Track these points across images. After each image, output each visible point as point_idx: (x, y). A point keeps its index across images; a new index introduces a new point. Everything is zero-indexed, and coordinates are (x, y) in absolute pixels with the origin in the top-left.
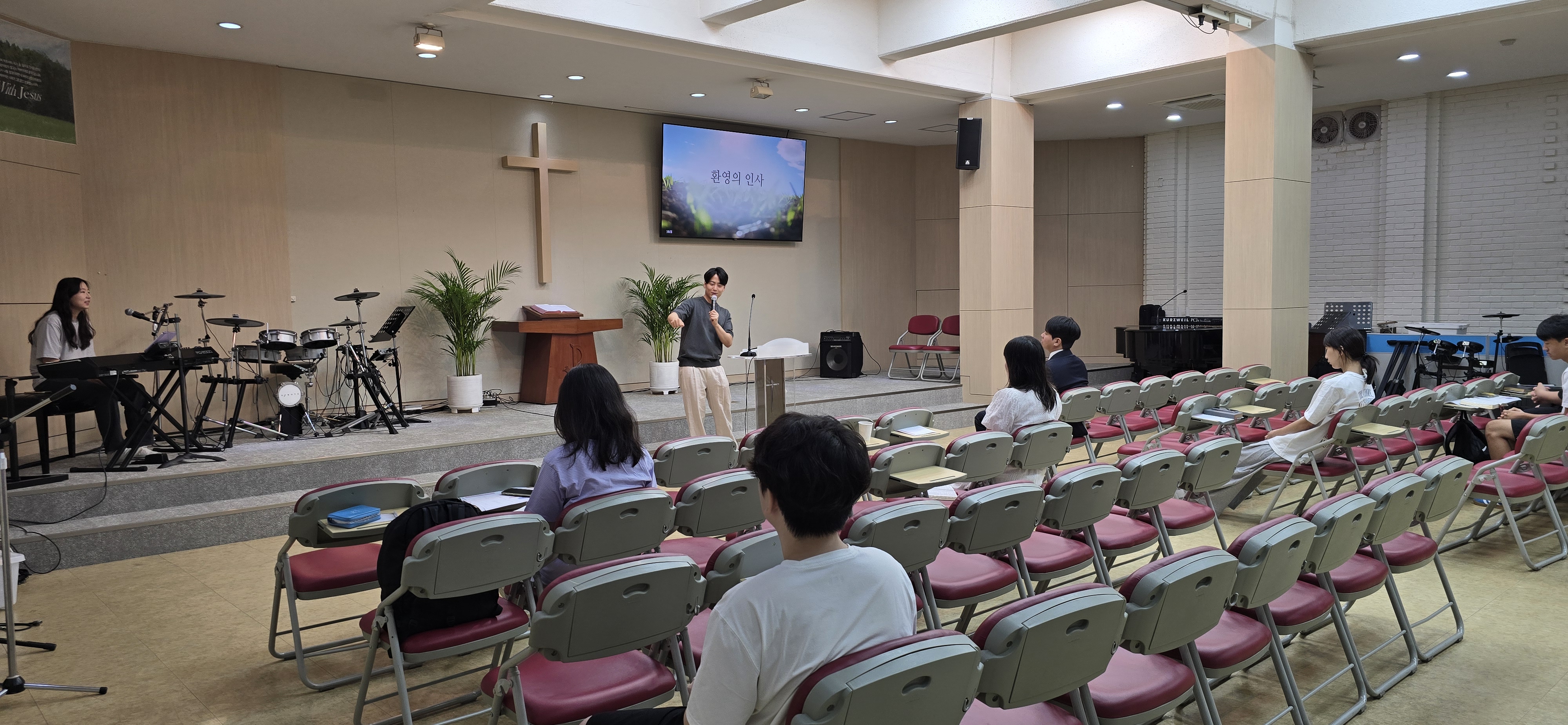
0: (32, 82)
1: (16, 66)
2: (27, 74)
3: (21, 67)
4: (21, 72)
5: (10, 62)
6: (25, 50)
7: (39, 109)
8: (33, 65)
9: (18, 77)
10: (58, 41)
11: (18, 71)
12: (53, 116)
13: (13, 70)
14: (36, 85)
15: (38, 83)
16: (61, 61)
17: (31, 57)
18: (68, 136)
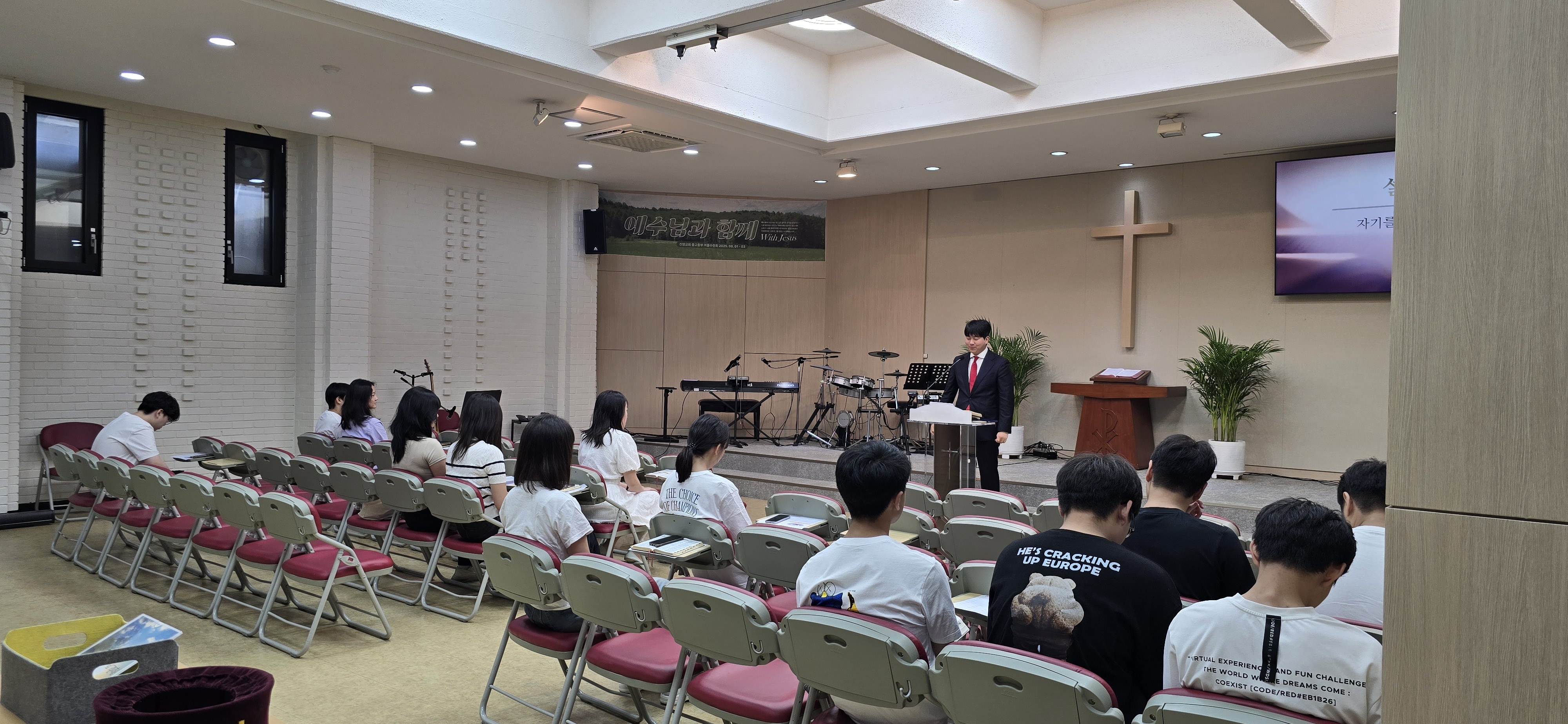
0: (790, 230)
1: (777, 224)
2: (786, 227)
3: (781, 224)
4: (779, 227)
5: (774, 223)
6: (786, 213)
7: (793, 245)
8: (790, 221)
9: (777, 230)
10: (816, 203)
11: (777, 227)
12: (807, 247)
13: (774, 227)
14: (794, 231)
15: (795, 230)
16: (817, 214)
17: (790, 216)
18: (822, 258)
